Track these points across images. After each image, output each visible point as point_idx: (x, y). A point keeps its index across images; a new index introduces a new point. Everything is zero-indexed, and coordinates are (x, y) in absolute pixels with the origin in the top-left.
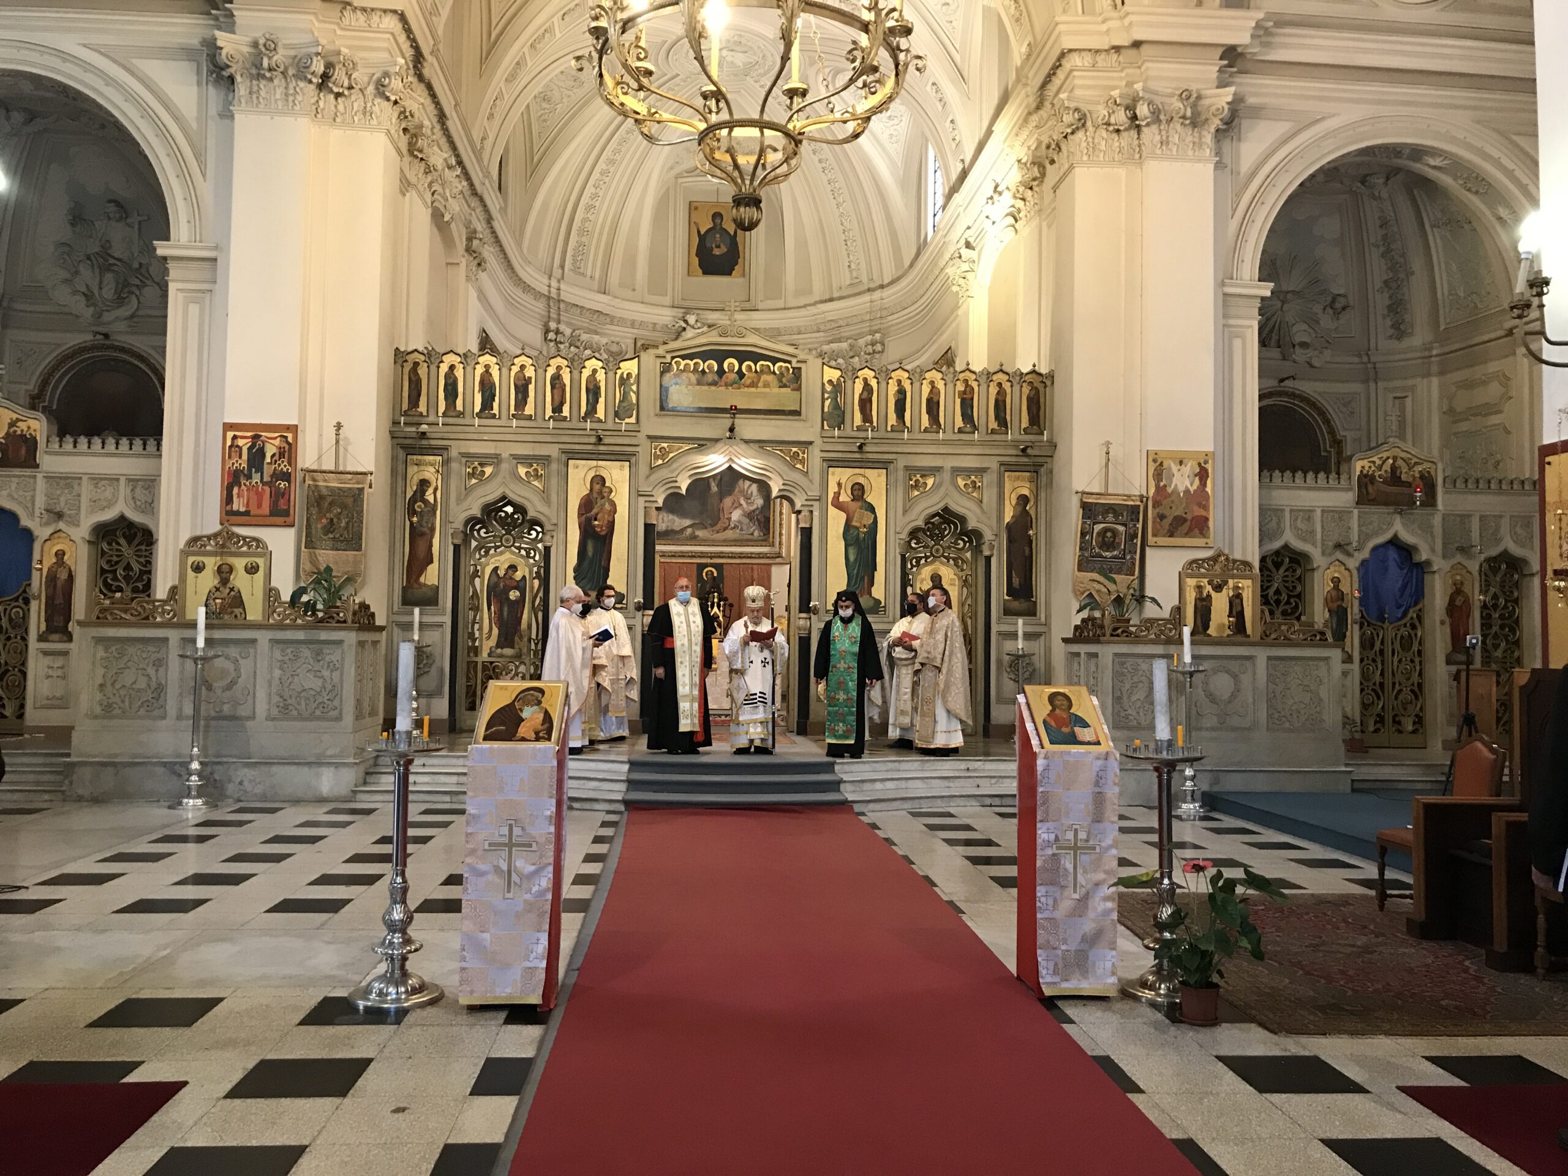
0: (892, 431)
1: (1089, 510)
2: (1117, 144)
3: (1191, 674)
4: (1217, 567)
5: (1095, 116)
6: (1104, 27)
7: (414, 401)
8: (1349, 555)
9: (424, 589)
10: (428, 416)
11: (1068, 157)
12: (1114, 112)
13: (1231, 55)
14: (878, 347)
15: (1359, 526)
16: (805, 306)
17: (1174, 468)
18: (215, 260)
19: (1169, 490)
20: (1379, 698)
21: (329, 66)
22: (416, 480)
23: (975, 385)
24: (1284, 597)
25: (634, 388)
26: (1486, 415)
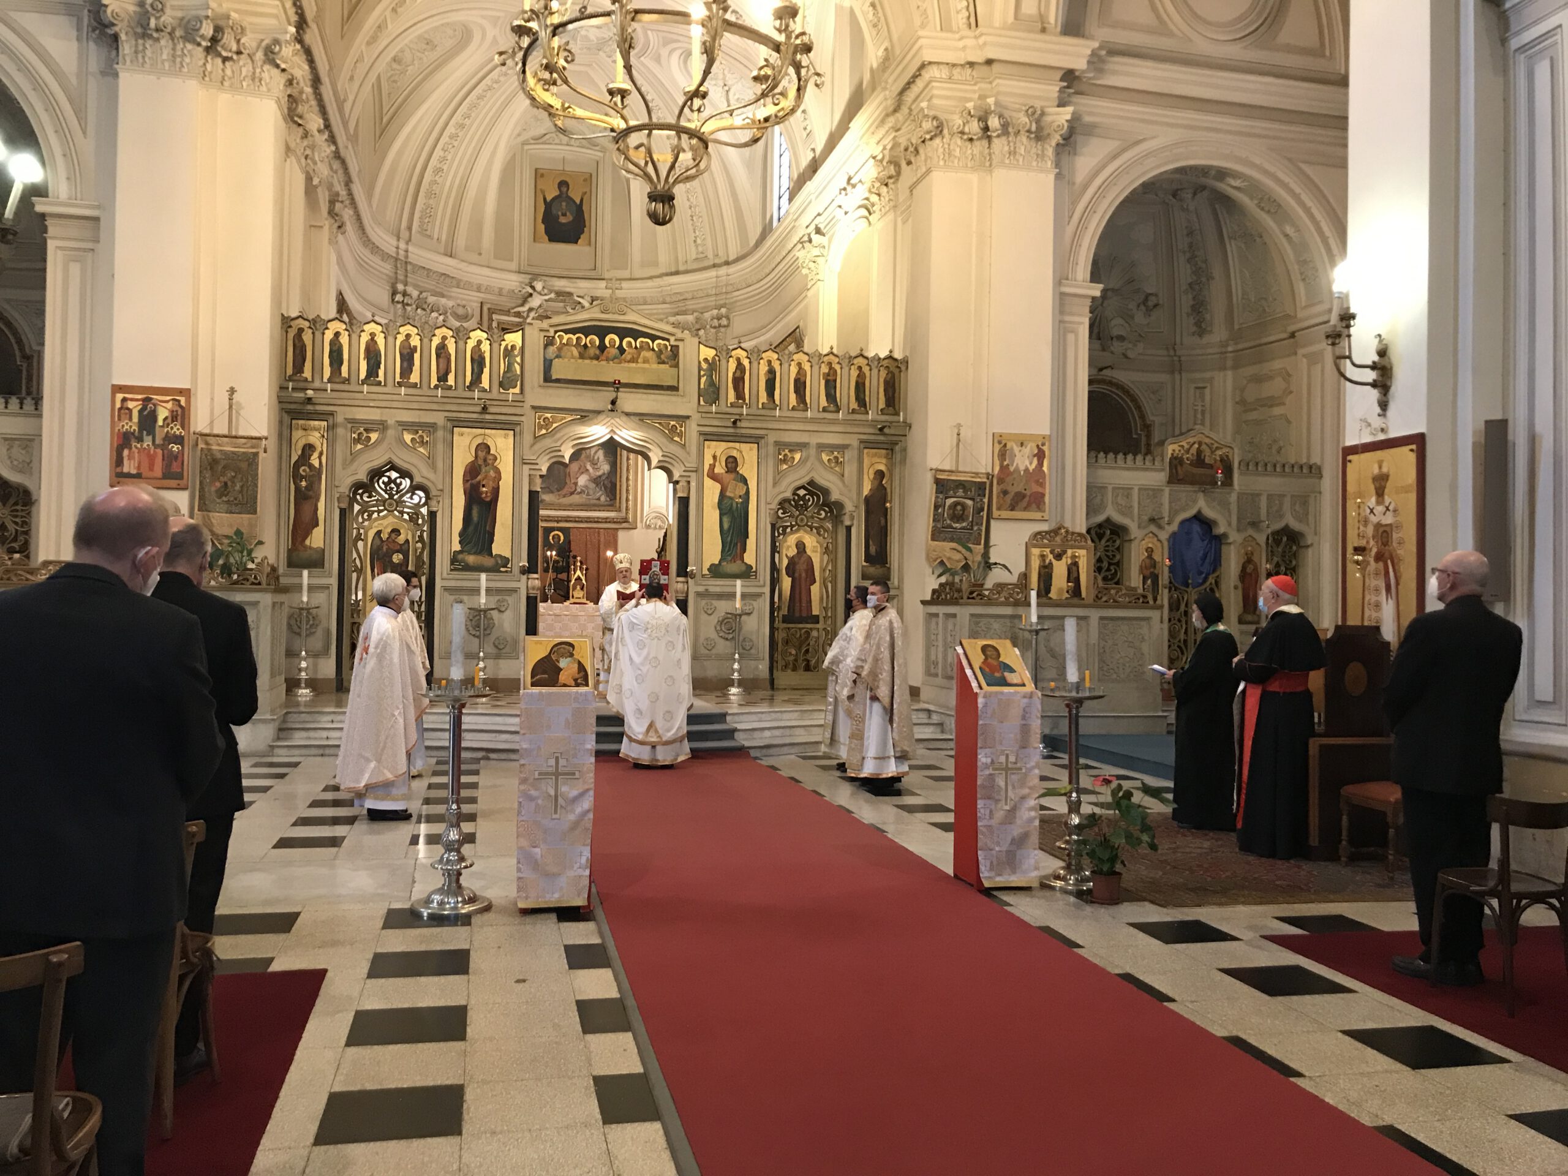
0: (763, 408)
1: (942, 486)
2: (969, 152)
3: (1037, 632)
4: (1058, 539)
5: (951, 124)
6: (961, 44)
7: (299, 367)
8: (1160, 527)
9: (309, 552)
10: (313, 381)
11: (926, 161)
12: (968, 122)
13: (1070, 77)
14: (724, 322)
15: (1170, 503)
16: (651, 278)
17: (1016, 449)
18: (97, 219)
19: (1012, 469)
20: (1183, 653)
21: (218, 29)
22: (301, 444)
23: (837, 367)
24: (1105, 565)
25: (518, 359)
26: (1271, 406)
